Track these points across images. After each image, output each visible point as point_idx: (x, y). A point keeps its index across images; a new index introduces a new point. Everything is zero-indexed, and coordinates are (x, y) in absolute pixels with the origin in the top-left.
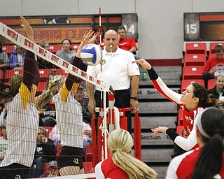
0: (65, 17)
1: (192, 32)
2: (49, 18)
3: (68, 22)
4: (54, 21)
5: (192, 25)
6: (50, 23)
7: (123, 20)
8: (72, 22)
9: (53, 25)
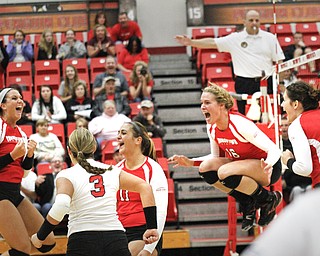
0: (58, 4)
1: (196, 17)
2: (39, 5)
3: (60, 9)
4: (44, 8)
5: (195, 9)
6: (40, 10)
7: (121, 6)
8: (64, 9)
9: (43, 12)
